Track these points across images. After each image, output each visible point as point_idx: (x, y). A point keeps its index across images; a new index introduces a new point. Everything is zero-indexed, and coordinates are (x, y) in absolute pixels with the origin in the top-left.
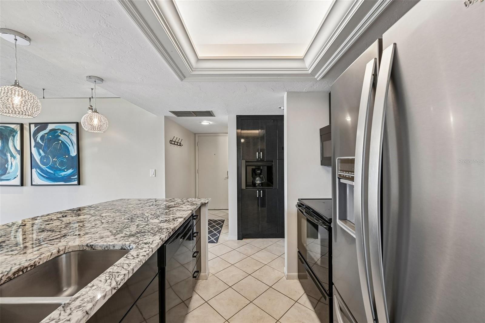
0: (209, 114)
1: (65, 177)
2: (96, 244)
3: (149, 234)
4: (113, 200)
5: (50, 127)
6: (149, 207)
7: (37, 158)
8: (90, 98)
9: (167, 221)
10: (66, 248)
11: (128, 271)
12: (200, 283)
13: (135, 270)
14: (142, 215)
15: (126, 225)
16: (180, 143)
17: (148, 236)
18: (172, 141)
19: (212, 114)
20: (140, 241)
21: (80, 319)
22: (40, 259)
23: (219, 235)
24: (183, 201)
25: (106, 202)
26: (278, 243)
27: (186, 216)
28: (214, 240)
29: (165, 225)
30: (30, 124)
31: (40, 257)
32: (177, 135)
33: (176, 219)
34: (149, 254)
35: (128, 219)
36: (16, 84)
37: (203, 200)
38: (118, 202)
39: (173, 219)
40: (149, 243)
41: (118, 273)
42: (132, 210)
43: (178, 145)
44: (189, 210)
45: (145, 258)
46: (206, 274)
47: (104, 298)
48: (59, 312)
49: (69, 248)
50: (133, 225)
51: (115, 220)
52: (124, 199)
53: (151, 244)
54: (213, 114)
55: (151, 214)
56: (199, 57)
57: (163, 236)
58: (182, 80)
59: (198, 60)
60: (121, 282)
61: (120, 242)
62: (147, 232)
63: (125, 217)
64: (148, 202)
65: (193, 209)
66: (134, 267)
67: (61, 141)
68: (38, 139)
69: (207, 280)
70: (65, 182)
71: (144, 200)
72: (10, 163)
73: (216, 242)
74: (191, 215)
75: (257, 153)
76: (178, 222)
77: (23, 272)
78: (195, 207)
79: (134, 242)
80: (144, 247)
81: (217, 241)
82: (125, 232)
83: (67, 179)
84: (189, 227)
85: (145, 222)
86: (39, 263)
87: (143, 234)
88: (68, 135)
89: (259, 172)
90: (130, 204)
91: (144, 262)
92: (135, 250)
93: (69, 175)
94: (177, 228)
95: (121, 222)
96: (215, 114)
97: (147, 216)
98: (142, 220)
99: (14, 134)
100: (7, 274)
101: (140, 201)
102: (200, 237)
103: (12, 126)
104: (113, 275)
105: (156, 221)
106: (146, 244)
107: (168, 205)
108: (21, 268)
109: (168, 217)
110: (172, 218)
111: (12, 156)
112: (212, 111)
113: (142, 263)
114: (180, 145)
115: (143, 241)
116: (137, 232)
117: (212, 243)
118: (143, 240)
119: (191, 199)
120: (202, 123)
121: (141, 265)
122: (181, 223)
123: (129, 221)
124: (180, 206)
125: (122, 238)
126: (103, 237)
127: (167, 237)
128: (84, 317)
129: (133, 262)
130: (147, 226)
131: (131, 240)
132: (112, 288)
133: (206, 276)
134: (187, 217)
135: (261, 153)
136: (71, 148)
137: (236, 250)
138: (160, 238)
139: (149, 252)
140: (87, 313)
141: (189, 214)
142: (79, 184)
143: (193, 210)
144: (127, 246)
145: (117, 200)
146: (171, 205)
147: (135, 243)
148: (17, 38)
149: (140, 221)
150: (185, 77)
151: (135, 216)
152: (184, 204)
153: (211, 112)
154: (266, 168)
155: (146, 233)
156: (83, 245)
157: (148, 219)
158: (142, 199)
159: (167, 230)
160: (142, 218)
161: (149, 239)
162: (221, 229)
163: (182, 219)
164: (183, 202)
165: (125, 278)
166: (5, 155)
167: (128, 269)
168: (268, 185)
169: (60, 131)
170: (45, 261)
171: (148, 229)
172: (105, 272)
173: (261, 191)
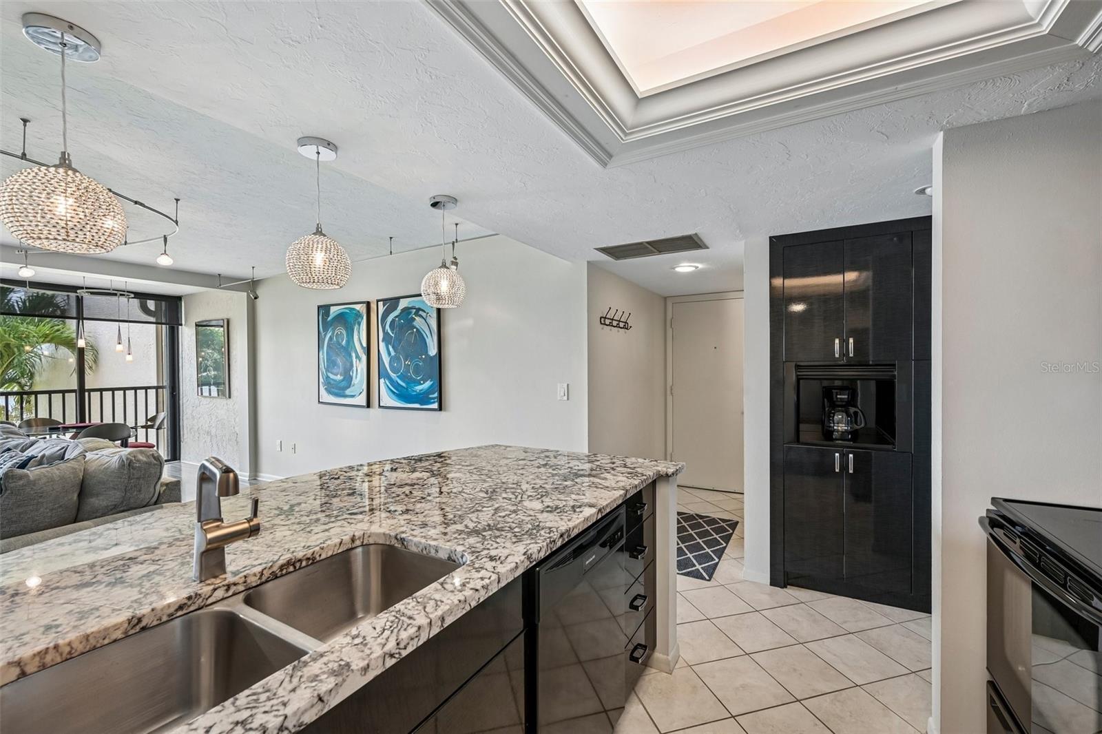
0: (690, 243)
1: (421, 394)
2: (409, 538)
3: (509, 535)
4: (479, 445)
5: (403, 304)
6: (537, 470)
7: (386, 360)
8: (453, 243)
9: (558, 511)
10: (366, 536)
11: (429, 620)
12: (651, 676)
13: (449, 621)
14: (514, 486)
15: (477, 506)
16: (626, 323)
17: (503, 540)
18: (605, 318)
19: (699, 243)
20: (484, 549)
21: (303, 709)
22: (322, 549)
23: (717, 560)
24: (613, 463)
25: (467, 449)
26: (912, 626)
27: (605, 504)
28: (701, 571)
29: (549, 520)
30: (378, 301)
31: (322, 545)
32: (616, 302)
33: (580, 507)
34: (489, 588)
35: (487, 493)
36: (319, 232)
37: (664, 465)
38: (487, 451)
39: (573, 507)
40: (499, 558)
41: (410, 618)
42: (501, 473)
43: (621, 328)
44: (619, 488)
45: (477, 595)
46: (670, 658)
47: (363, 673)
48: (282, 677)
49: (369, 536)
50: (490, 507)
51: (464, 490)
52: (500, 445)
53: (501, 563)
54: (701, 240)
55: (533, 488)
56: (641, 93)
57: (534, 548)
58: (604, 164)
59: (639, 101)
60: (408, 644)
61: (448, 543)
62: (507, 529)
63: (484, 486)
64: (539, 458)
65: (628, 488)
66: (444, 613)
67: (417, 329)
68: (387, 327)
69: (671, 674)
70: (421, 405)
71: (533, 452)
72: (355, 369)
73: (707, 578)
74: (620, 502)
75: (837, 341)
76: (581, 516)
77: (295, 567)
78: (636, 482)
79: (473, 549)
80: (485, 567)
81: (711, 576)
82: (468, 520)
83: (423, 399)
84: (616, 533)
85: (513, 505)
86: (320, 555)
87: (498, 533)
88: (425, 317)
89: (846, 397)
90: (504, 458)
91: (474, 604)
92: (465, 571)
93: (428, 390)
94: (576, 532)
95: (472, 496)
96: (706, 241)
97: (524, 489)
98: (510, 499)
99: (360, 320)
100: (271, 566)
101: (526, 452)
102: (654, 560)
103: (358, 307)
104: (400, 620)
105: (537, 505)
106: (492, 559)
107: (576, 468)
108: (291, 559)
109: (565, 500)
110: (572, 503)
111: (358, 357)
112: (696, 234)
113: (468, 605)
114: (624, 328)
115: (488, 551)
116: (489, 525)
117: (697, 578)
118: (491, 548)
119: (633, 460)
120: (678, 270)
121: (464, 612)
122: (587, 519)
123: (486, 496)
124: (602, 475)
125: (456, 535)
126: (427, 525)
127: (544, 550)
128: (312, 706)
129: (448, 599)
130: (513, 515)
131: (470, 542)
132: (385, 654)
133: (668, 663)
134: (607, 505)
135: (851, 340)
136: (428, 341)
137: (763, 612)
138: (525, 550)
139: (490, 583)
140: (320, 699)
141: (615, 500)
142: (440, 408)
143: (627, 491)
144: (459, 556)
145: (487, 447)
146: (582, 470)
147: (473, 552)
148: (321, 149)
149: (505, 501)
150: (610, 156)
151: (500, 488)
152: (612, 472)
153: (696, 239)
154: (872, 386)
155: (503, 533)
156: (390, 536)
157: (522, 498)
158: (531, 449)
159: (549, 533)
160: (513, 493)
161: (504, 547)
162: (725, 545)
163: (594, 510)
164: (613, 466)
165: (420, 634)
166: (350, 356)
167: (431, 616)
168: (881, 440)
169: (415, 310)
170: (330, 554)
171: (513, 522)
172: (391, 609)
173: (851, 456)
